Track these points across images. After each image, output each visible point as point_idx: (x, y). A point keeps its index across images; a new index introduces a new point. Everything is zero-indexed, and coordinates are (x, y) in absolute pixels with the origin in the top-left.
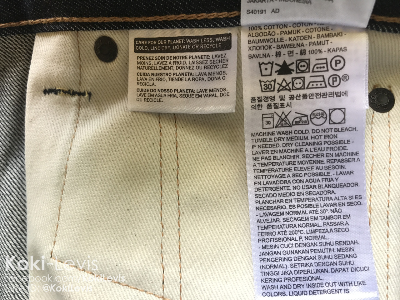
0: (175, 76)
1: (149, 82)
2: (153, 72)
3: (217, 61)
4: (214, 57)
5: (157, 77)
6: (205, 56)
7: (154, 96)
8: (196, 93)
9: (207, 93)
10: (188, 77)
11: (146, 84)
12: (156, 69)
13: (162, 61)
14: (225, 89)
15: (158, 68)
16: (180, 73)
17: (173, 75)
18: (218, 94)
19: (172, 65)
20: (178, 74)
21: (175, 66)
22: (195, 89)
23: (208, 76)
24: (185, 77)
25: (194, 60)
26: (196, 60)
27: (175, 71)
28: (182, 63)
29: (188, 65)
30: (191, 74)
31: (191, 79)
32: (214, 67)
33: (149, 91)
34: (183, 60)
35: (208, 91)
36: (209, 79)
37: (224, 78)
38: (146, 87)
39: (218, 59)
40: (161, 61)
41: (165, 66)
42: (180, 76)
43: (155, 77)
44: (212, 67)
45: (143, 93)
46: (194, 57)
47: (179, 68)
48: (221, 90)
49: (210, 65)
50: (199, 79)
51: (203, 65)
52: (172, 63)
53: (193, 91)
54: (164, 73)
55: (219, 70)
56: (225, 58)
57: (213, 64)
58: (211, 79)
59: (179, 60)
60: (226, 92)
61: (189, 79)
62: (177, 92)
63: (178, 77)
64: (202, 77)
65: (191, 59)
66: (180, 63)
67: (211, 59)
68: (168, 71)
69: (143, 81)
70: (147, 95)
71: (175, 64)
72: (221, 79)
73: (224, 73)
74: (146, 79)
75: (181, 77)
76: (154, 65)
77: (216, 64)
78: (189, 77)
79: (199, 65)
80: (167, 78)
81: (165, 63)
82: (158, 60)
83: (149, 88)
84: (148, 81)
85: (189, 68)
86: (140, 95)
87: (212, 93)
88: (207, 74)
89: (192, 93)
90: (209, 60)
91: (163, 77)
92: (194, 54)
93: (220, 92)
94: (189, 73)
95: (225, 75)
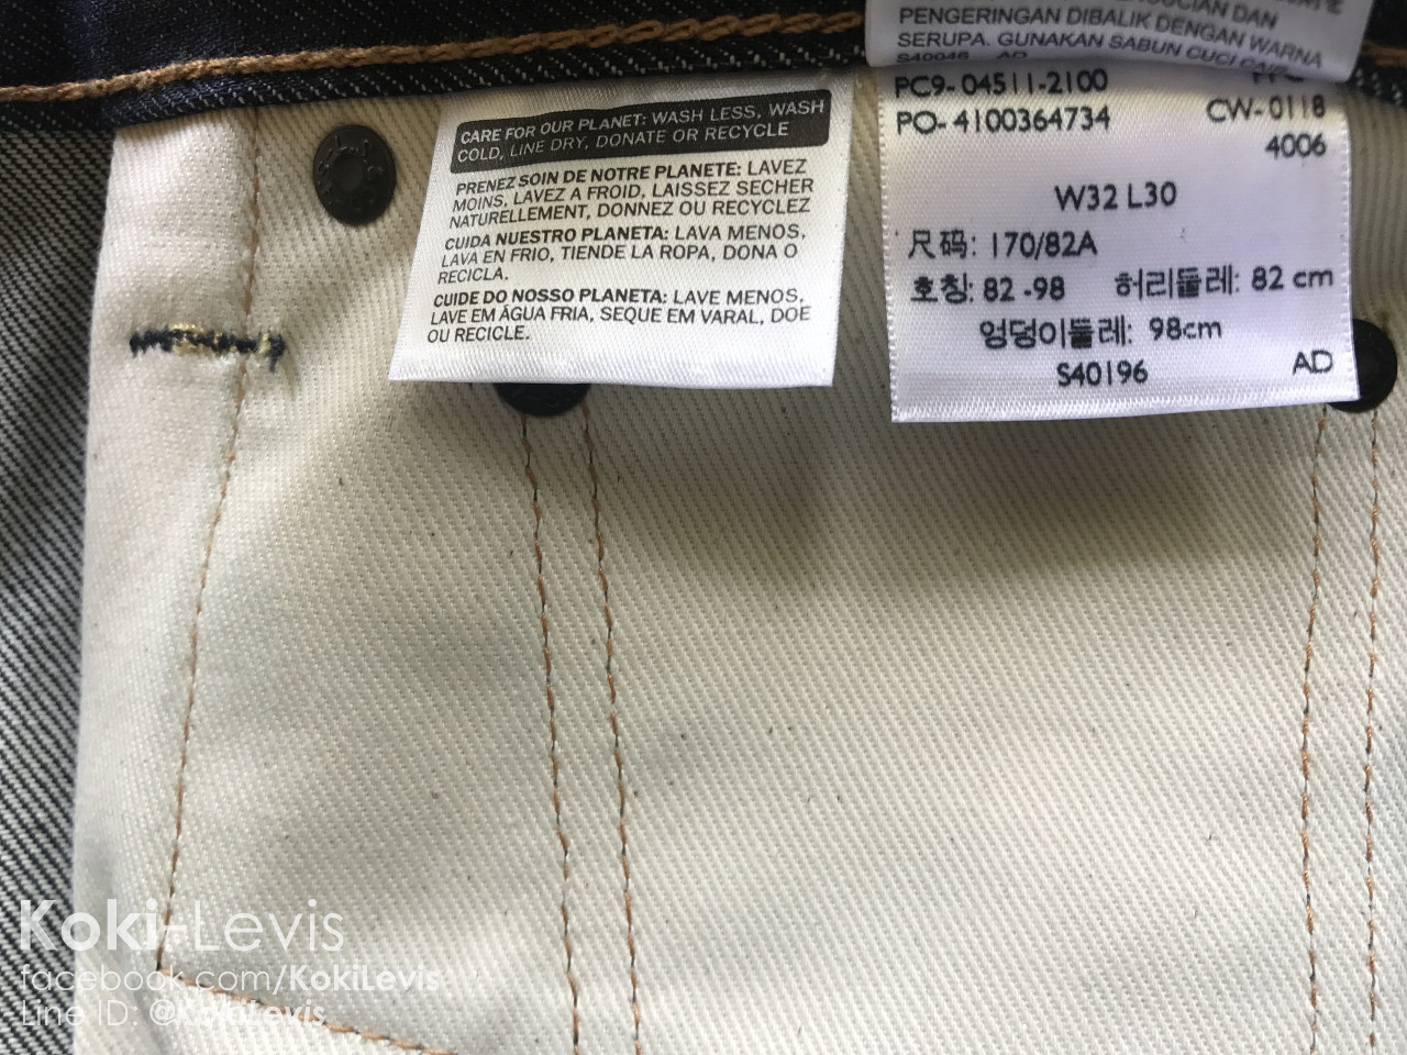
0: (589, 241)
1: (484, 266)
2: (503, 229)
3: (768, 187)
4: (756, 168)
5: (518, 245)
6: (720, 165)
7: (498, 315)
8: (670, 304)
9: (715, 308)
10: (641, 245)
11: (472, 276)
12: (515, 217)
13: (546, 187)
14: (792, 293)
15: (525, 215)
16: (611, 229)
17: (584, 235)
18: (762, 311)
19: (584, 201)
20: (602, 233)
21: (593, 205)
22: (667, 290)
23: (725, 240)
24: (630, 243)
25: (674, 182)
26: (683, 179)
27: (592, 224)
28: (624, 192)
29: (649, 199)
30: (659, 233)
31: (656, 250)
32: (751, 208)
33: (480, 298)
34: (632, 181)
35: (722, 298)
36: (730, 252)
37: (790, 251)
38: (468, 287)
39: (773, 177)
40: (539, 188)
41: (554, 205)
42: (610, 241)
43: (509, 248)
44: (744, 207)
45: (454, 308)
46: (675, 172)
47: (611, 210)
48: (777, 296)
49: (739, 198)
50: (688, 253)
51: (710, 201)
52: (584, 193)
53: (657, 296)
54: (546, 232)
55: (773, 220)
56: (799, 176)
57: (748, 197)
58: (737, 253)
59: (616, 181)
60: (797, 305)
61: (648, 251)
62: (594, 299)
63: (601, 243)
64: (700, 243)
65: (663, 177)
66: (615, 192)
67: (745, 176)
68: (564, 224)
69: (460, 267)
70: (468, 317)
71: (594, 196)
72: (780, 251)
73: (794, 230)
74: (474, 258)
75: (613, 243)
76: (511, 206)
77: (764, 197)
78: (649, 241)
79: (692, 199)
80: (556, 248)
81: (555, 194)
82: (529, 187)
83: (482, 287)
84: (480, 264)
85: (652, 210)
86: (444, 319)
87: (737, 308)
88: (724, 232)
89: (655, 304)
90: (734, 180)
91: (541, 245)
92: (675, 161)
93: (771, 305)
94: (647, 229)
95: (796, 241)
